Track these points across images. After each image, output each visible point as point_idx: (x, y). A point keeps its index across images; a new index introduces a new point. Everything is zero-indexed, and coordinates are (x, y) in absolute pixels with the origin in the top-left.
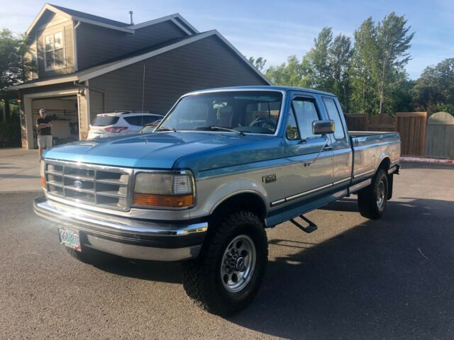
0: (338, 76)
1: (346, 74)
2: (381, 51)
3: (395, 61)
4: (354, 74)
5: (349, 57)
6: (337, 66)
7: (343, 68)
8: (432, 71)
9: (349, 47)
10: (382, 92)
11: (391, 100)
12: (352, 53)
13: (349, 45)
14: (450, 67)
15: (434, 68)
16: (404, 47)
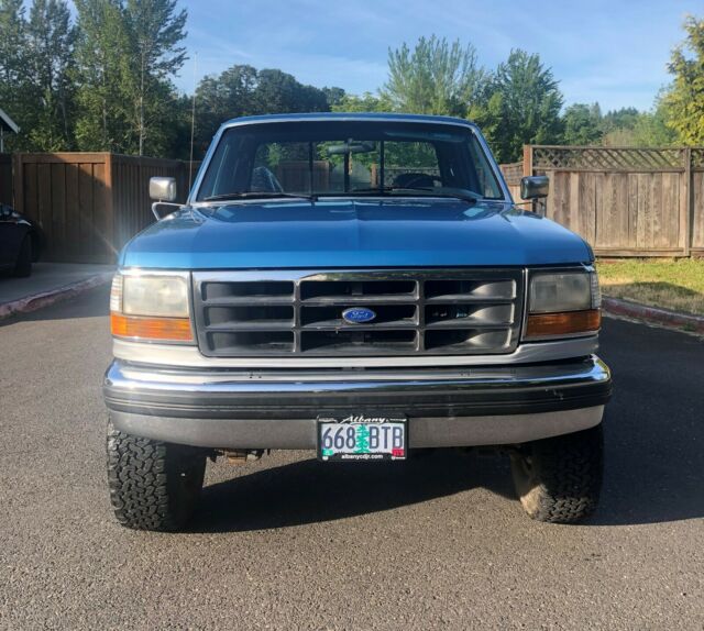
0: (46, 80)
1: (65, 79)
2: (134, 39)
3: (159, 60)
4: (82, 79)
5: (69, 42)
6: (43, 58)
7: (57, 65)
8: (215, 84)
9: (65, 23)
10: (142, 119)
11: (158, 135)
12: (75, 36)
13: (68, 16)
14: (243, 81)
15: (217, 79)
16: (174, 35)
